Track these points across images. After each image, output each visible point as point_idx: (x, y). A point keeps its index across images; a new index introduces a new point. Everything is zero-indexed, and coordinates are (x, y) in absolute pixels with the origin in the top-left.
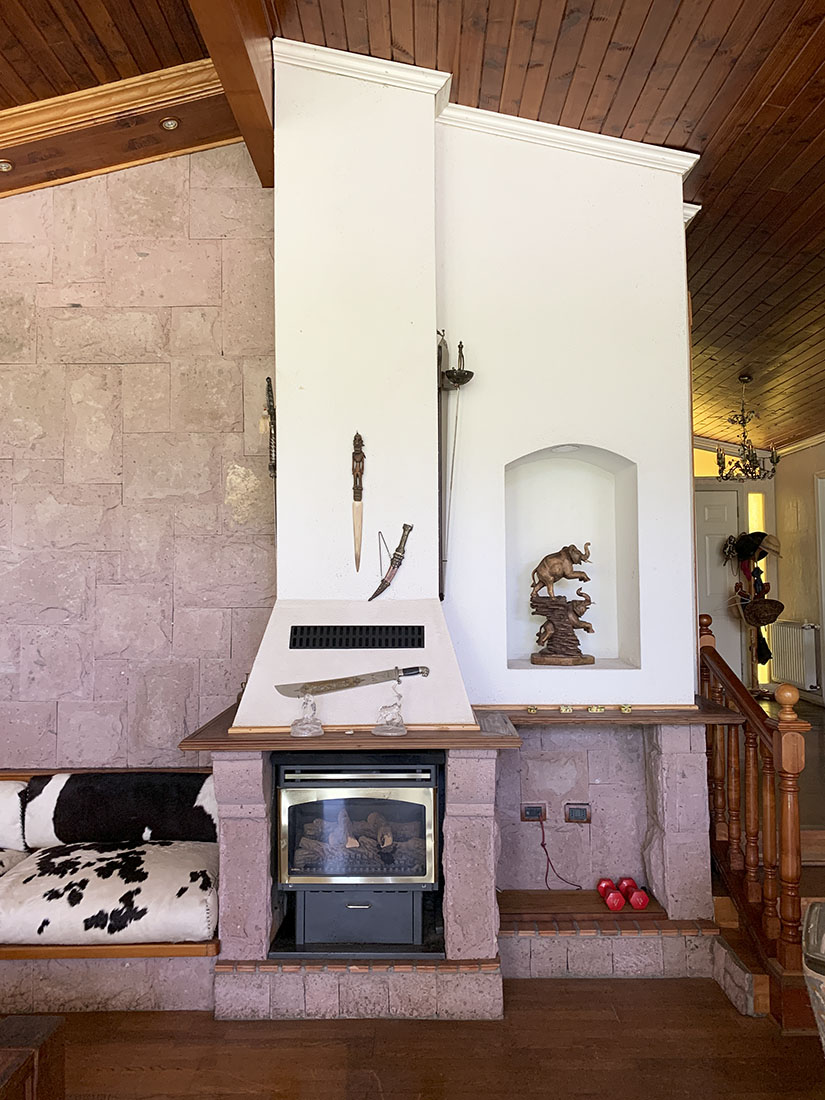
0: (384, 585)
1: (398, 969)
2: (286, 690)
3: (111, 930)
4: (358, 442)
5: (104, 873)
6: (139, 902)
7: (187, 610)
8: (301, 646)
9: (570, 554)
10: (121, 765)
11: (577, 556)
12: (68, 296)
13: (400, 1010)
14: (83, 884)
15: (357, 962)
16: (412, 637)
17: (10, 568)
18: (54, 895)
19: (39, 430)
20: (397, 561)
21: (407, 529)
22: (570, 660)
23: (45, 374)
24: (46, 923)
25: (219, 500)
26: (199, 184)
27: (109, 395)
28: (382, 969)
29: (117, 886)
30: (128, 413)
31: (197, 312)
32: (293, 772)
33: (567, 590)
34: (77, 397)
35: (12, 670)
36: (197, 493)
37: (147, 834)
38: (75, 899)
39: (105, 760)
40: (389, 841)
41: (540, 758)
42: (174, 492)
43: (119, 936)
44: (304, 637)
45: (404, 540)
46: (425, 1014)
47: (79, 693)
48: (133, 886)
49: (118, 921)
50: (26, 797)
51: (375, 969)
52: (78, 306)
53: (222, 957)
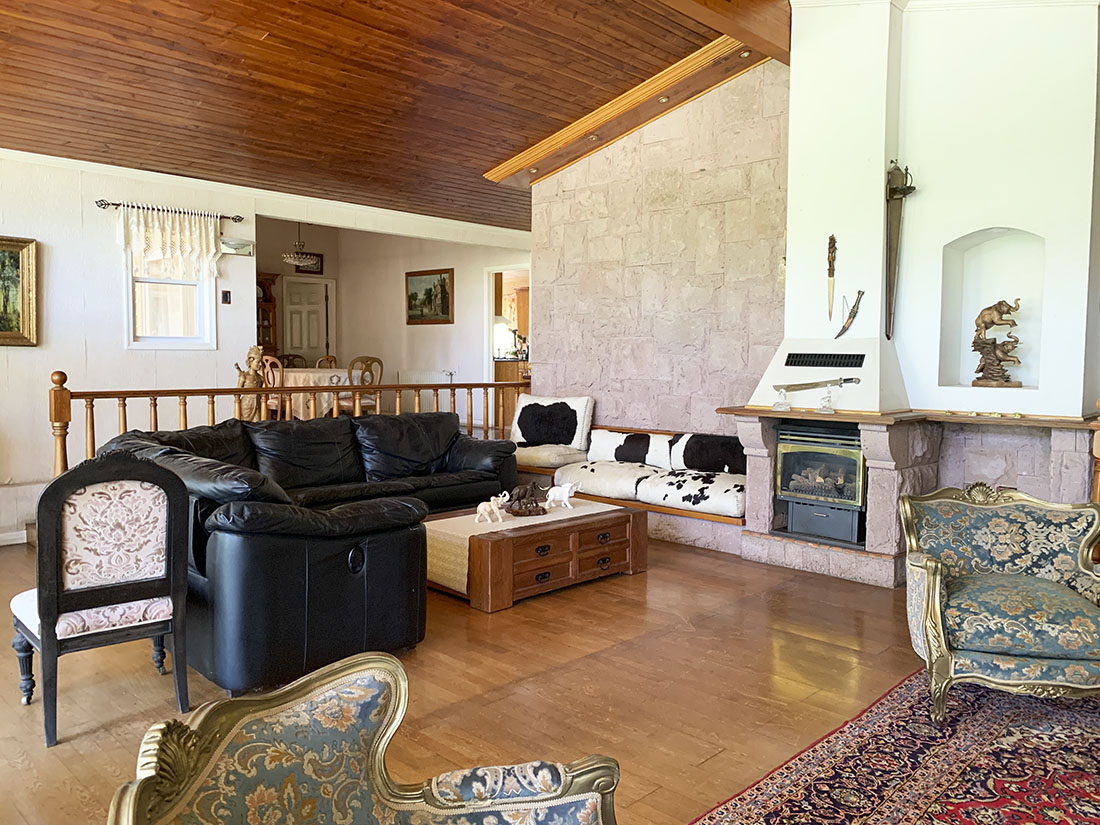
0: (844, 330)
1: (835, 549)
2: (777, 388)
3: (694, 504)
4: (832, 241)
5: (695, 478)
6: (706, 493)
7: (756, 346)
8: (791, 365)
9: (1001, 308)
10: (720, 434)
11: (1005, 309)
12: (698, 165)
13: (835, 572)
14: (684, 481)
15: (813, 542)
16: (856, 360)
17: (669, 323)
18: (671, 484)
19: (683, 246)
20: (853, 314)
21: (861, 294)
22: (995, 383)
23: (687, 213)
24: (666, 496)
25: (774, 280)
26: (769, 82)
27: (718, 221)
28: (827, 547)
29: (700, 484)
30: (728, 231)
31: (766, 164)
32: (786, 435)
33: (997, 334)
34: (702, 224)
35: (670, 379)
36: (762, 276)
37: (726, 468)
38: (679, 487)
39: (712, 430)
40: (841, 481)
41: (981, 453)
42: (750, 277)
43: (697, 507)
44: (794, 360)
45: (858, 301)
46: (848, 577)
47: (700, 392)
48: (705, 485)
49: (697, 500)
50: (672, 443)
51: (822, 547)
52: (703, 170)
53: (746, 528)
